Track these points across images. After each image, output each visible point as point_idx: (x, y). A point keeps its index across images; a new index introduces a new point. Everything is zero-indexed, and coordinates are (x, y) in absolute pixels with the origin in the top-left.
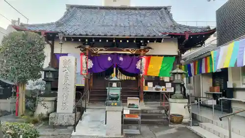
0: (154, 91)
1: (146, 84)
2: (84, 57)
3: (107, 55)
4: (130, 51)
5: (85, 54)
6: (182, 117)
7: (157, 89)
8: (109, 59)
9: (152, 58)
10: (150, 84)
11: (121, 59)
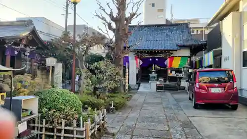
0: (175, 76)
1: (171, 72)
2: (138, 60)
3: (149, 58)
4: (161, 56)
5: (138, 58)
6: (185, 87)
7: (177, 75)
8: (151, 60)
9: (175, 58)
10: (173, 72)
11: (157, 60)
